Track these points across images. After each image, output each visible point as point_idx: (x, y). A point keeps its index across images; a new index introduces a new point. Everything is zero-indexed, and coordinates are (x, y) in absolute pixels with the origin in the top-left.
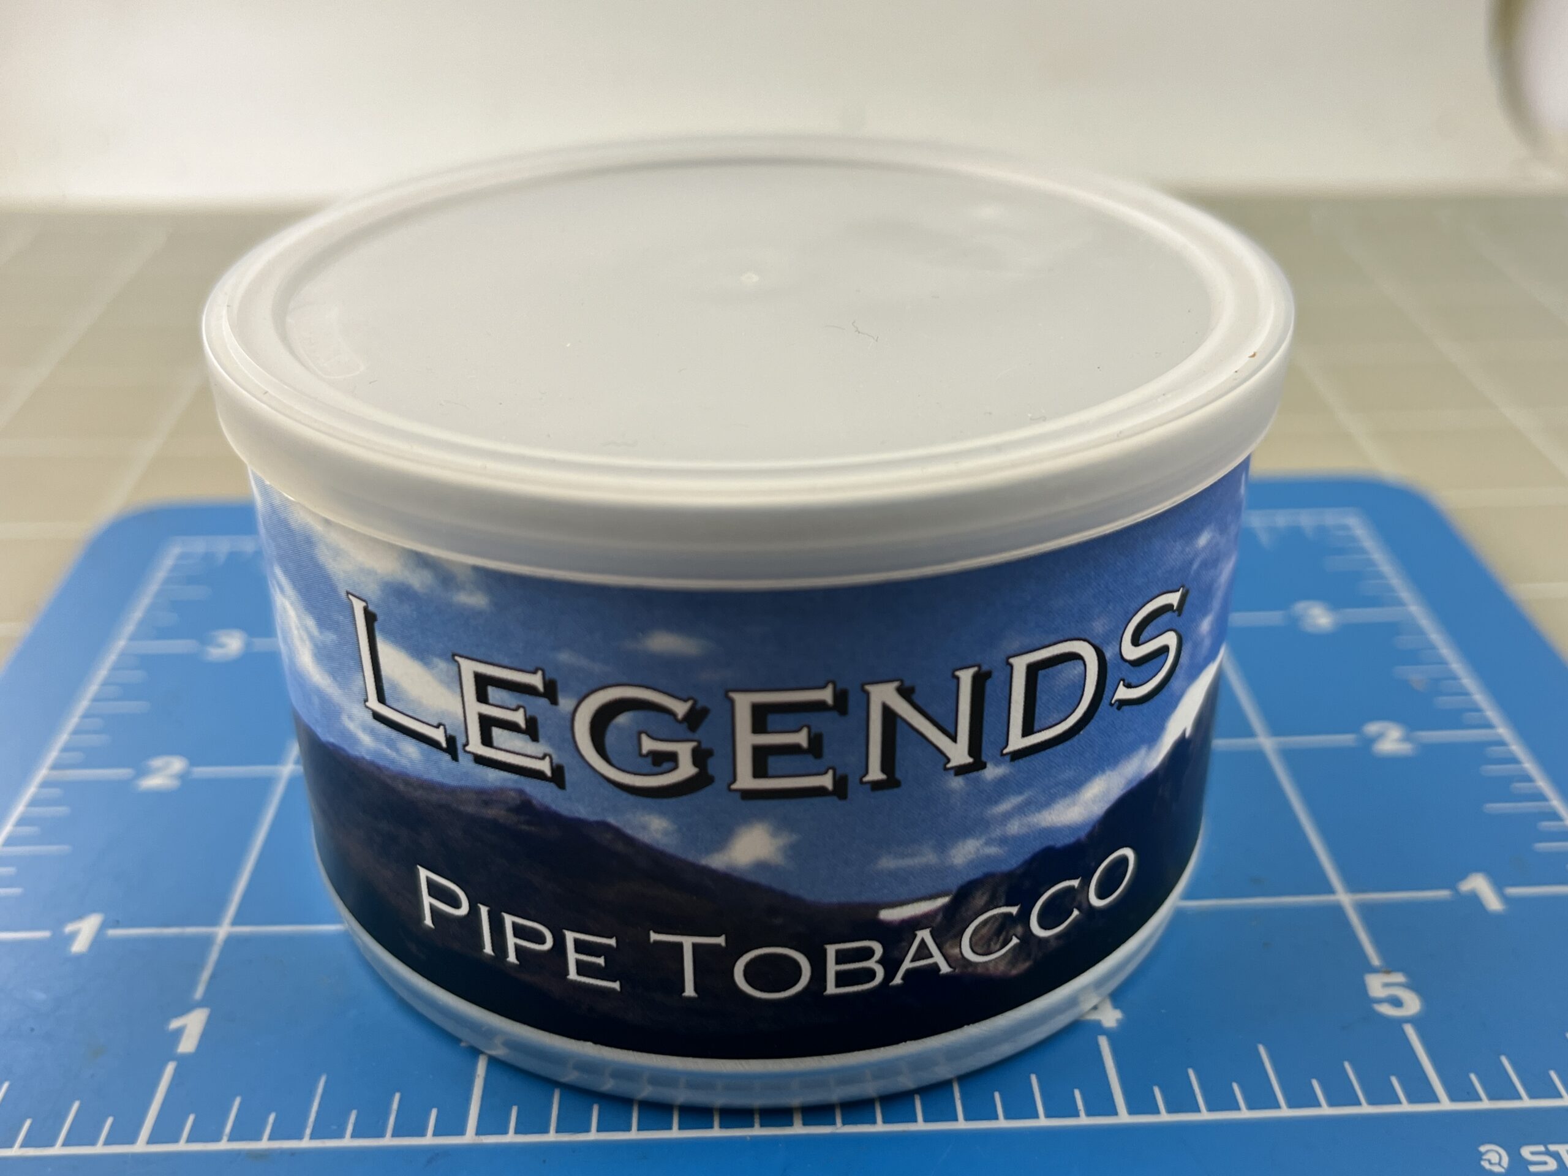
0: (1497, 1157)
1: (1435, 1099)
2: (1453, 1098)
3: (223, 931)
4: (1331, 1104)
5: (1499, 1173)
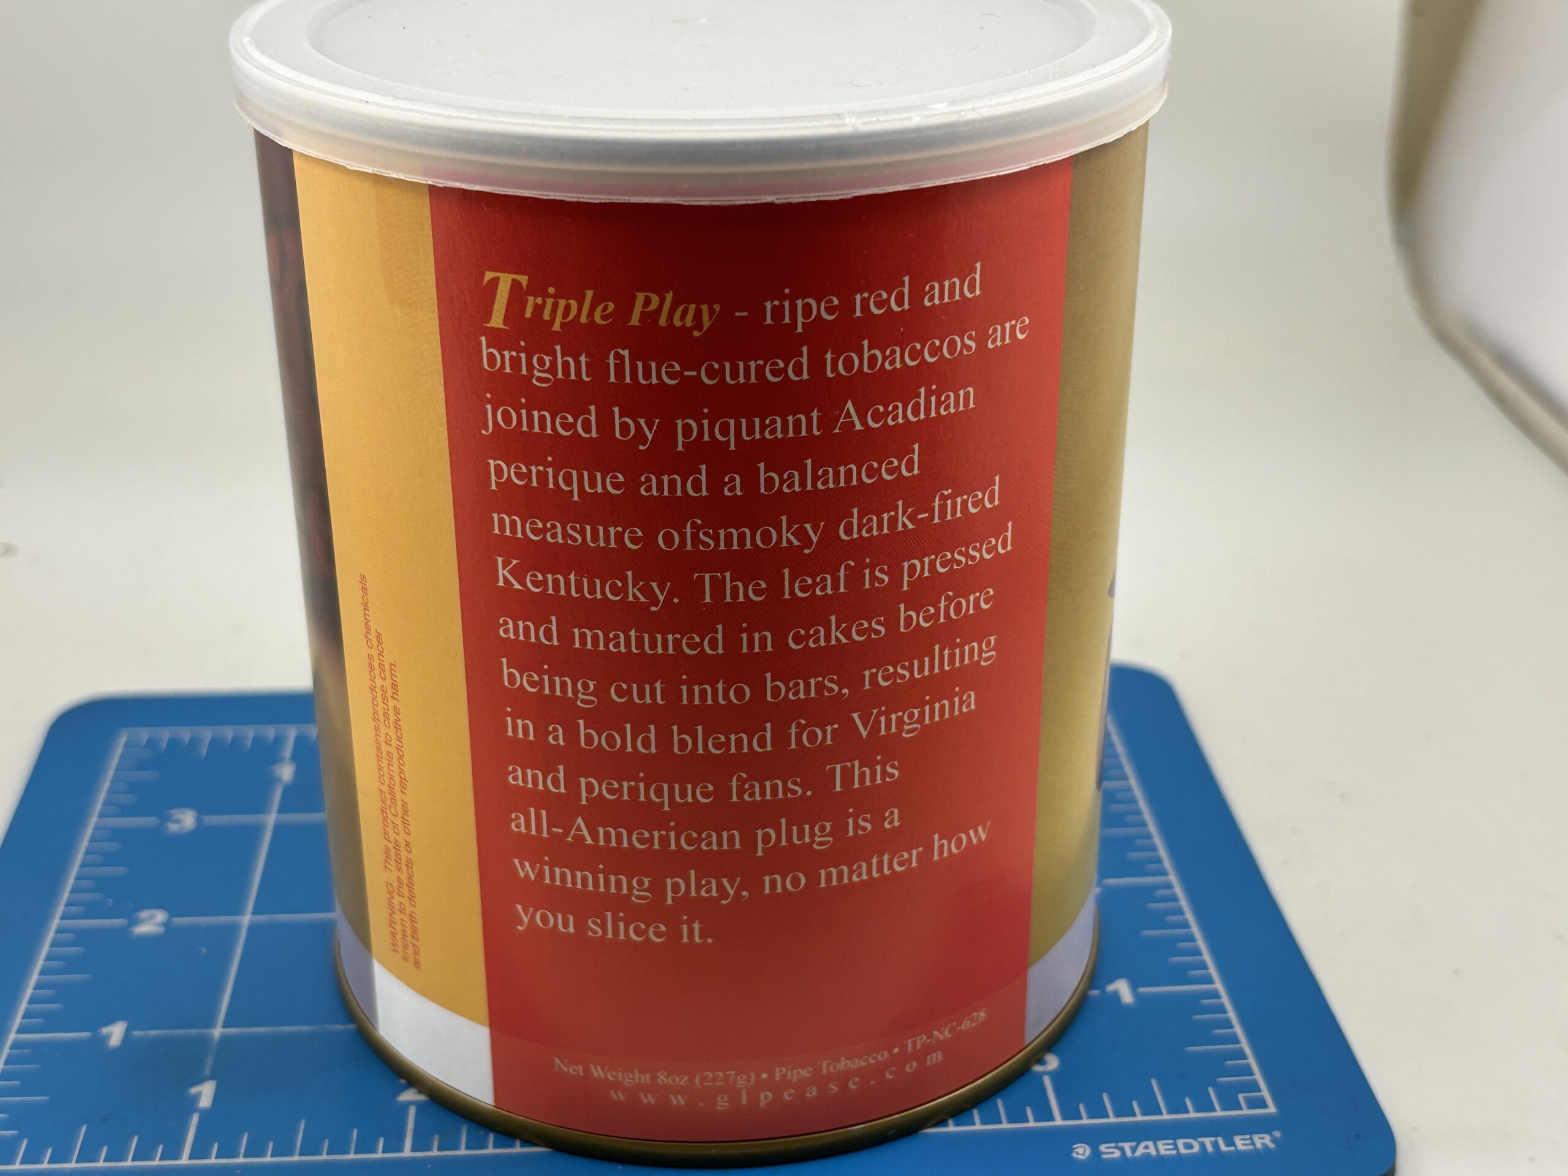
0: (1083, 1150)
1: (1052, 1119)
2: (1065, 1117)
3: (217, 1032)
4: (983, 1123)
5: (1081, 1161)
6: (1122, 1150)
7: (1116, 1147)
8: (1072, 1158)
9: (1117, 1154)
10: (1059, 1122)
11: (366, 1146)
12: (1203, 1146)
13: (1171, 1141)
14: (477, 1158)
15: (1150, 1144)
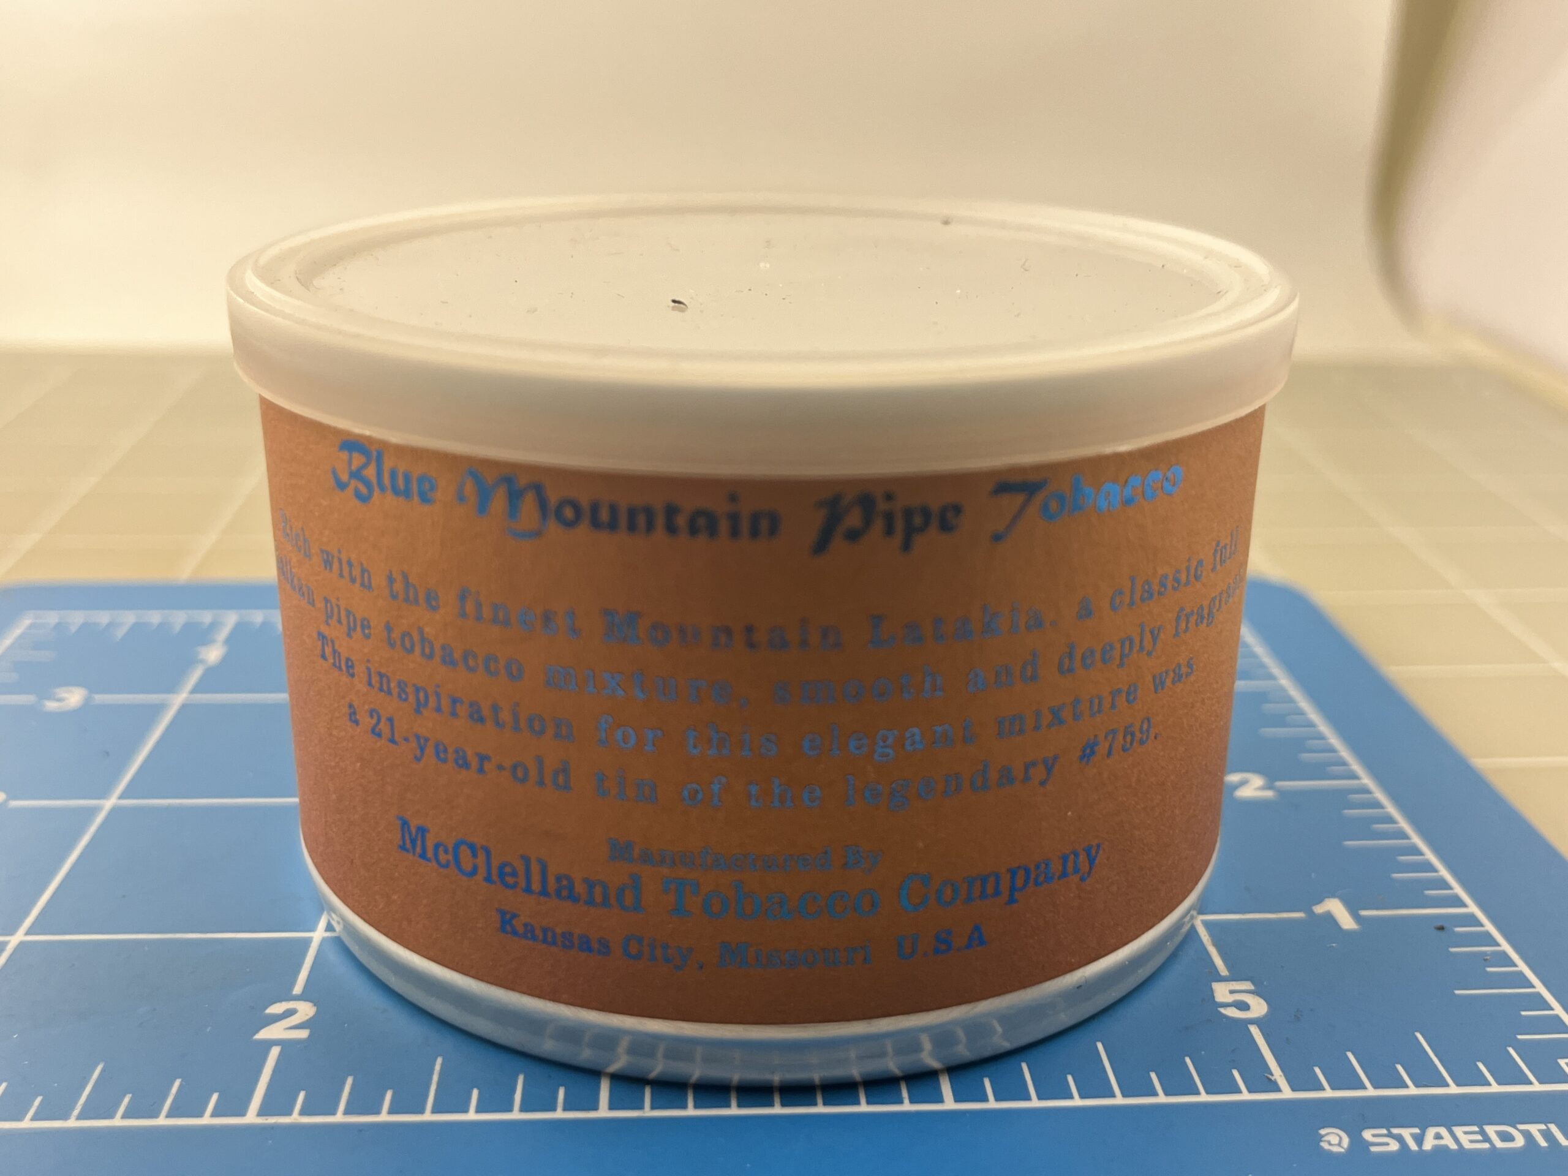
0: (1338, 1138)
1: (1277, 1089)
2: (1295, 1088)
3: (15, 939)
5: (1339, 1154)
6: (1399, 1139)
7: (1390, 1135)
8: (1322, 1148)
9: (1394, 1146)
10: (1287, 1093)
11: (187, 1106)
12: (1527, 1135)
13: (1476, 1129)
14: (361, 1128)
15: (1443, 1131)
